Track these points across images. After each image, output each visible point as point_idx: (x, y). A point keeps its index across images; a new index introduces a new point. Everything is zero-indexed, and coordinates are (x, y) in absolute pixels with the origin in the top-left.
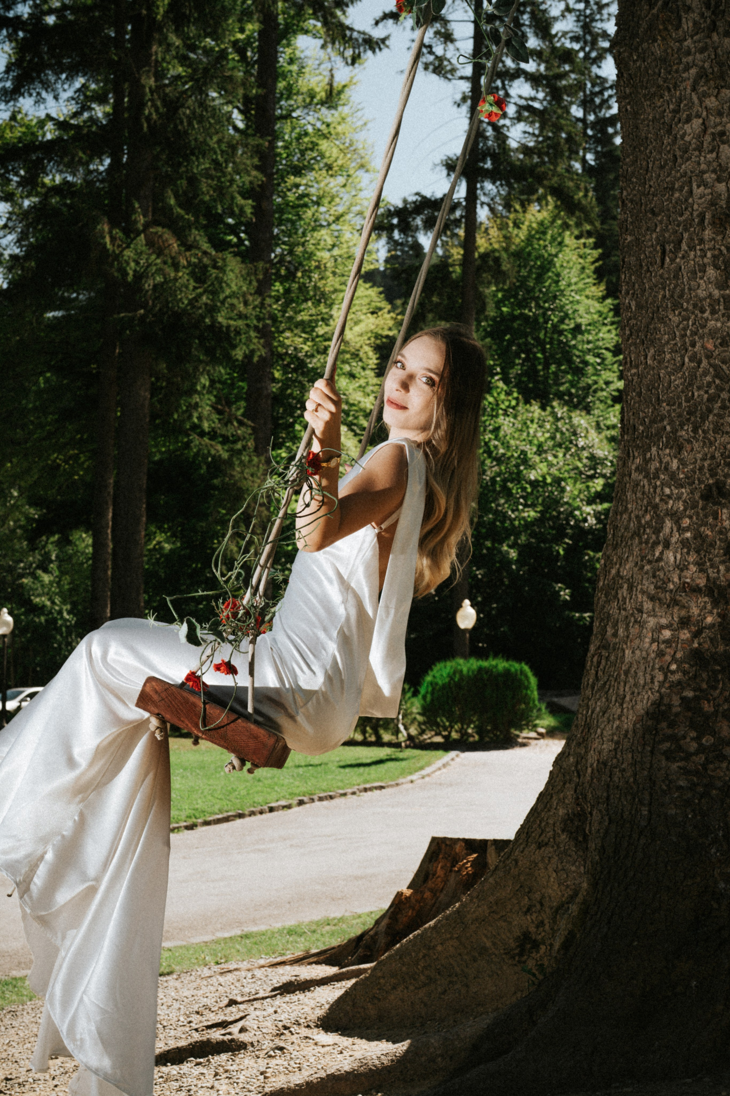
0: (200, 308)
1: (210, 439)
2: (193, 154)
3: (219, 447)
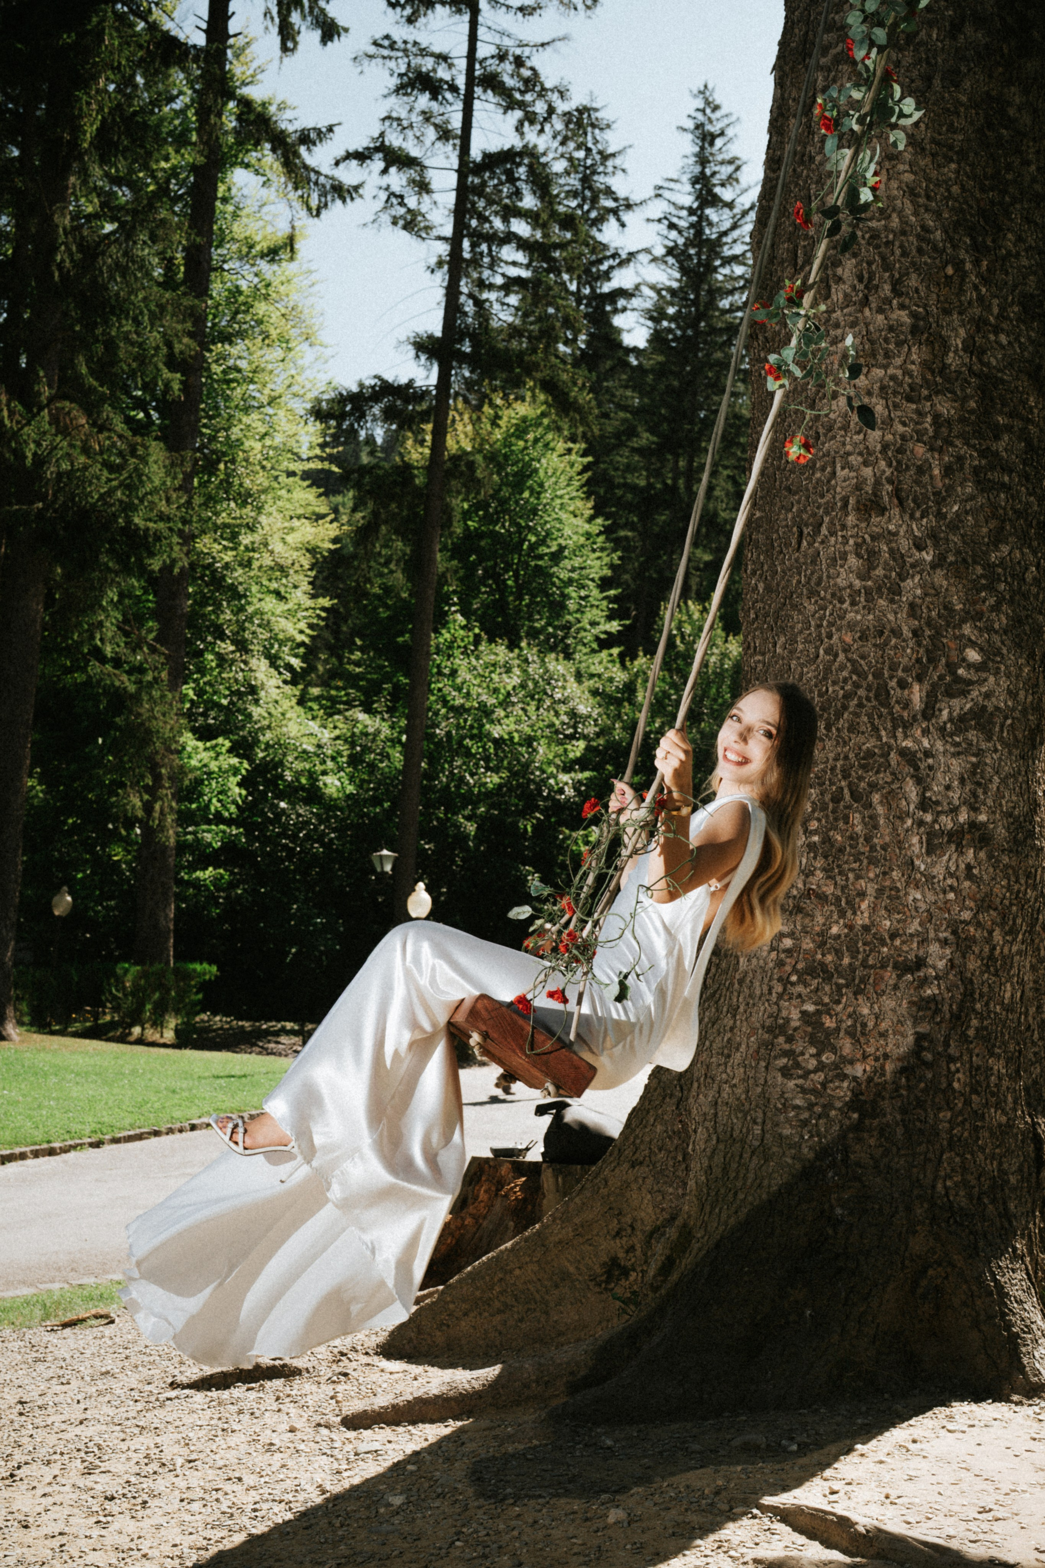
0: (113, 505)
1: (114, 667)
2: (113, 314)
3: (125, 678)
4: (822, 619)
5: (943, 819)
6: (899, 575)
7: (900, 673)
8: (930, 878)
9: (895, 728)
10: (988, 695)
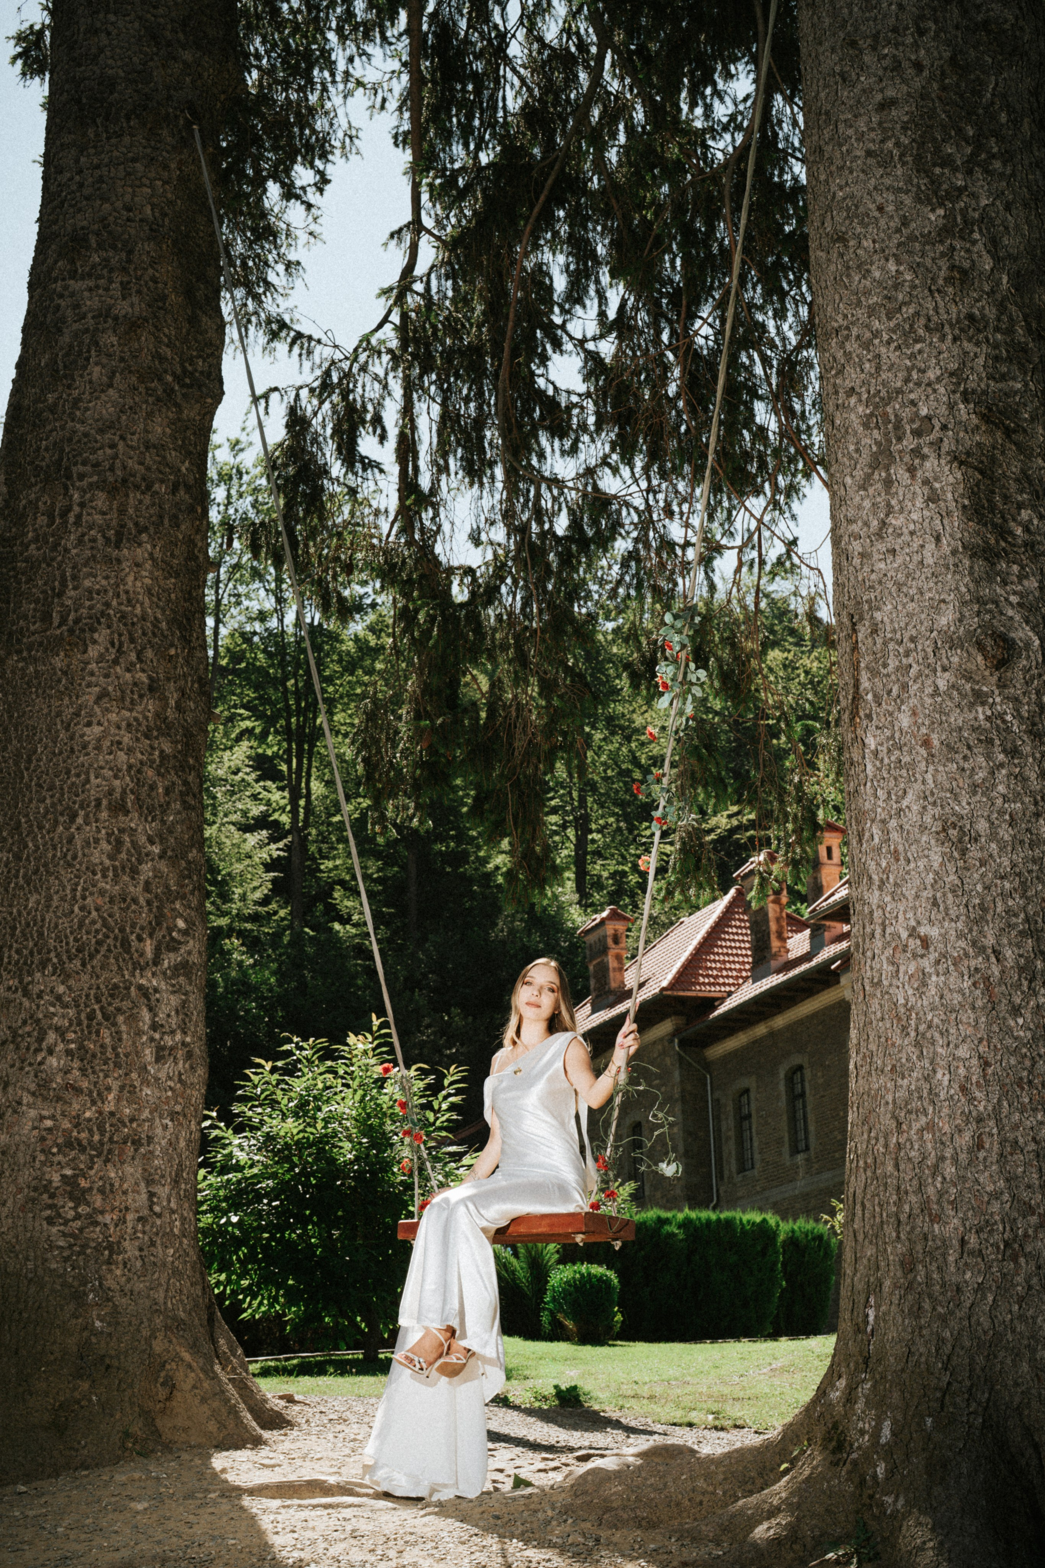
4: (77, 884)
5: (166, 1037)
6: (138, 860)
8: (157, 1079)
9: (135, 969)
10: (189, 953)
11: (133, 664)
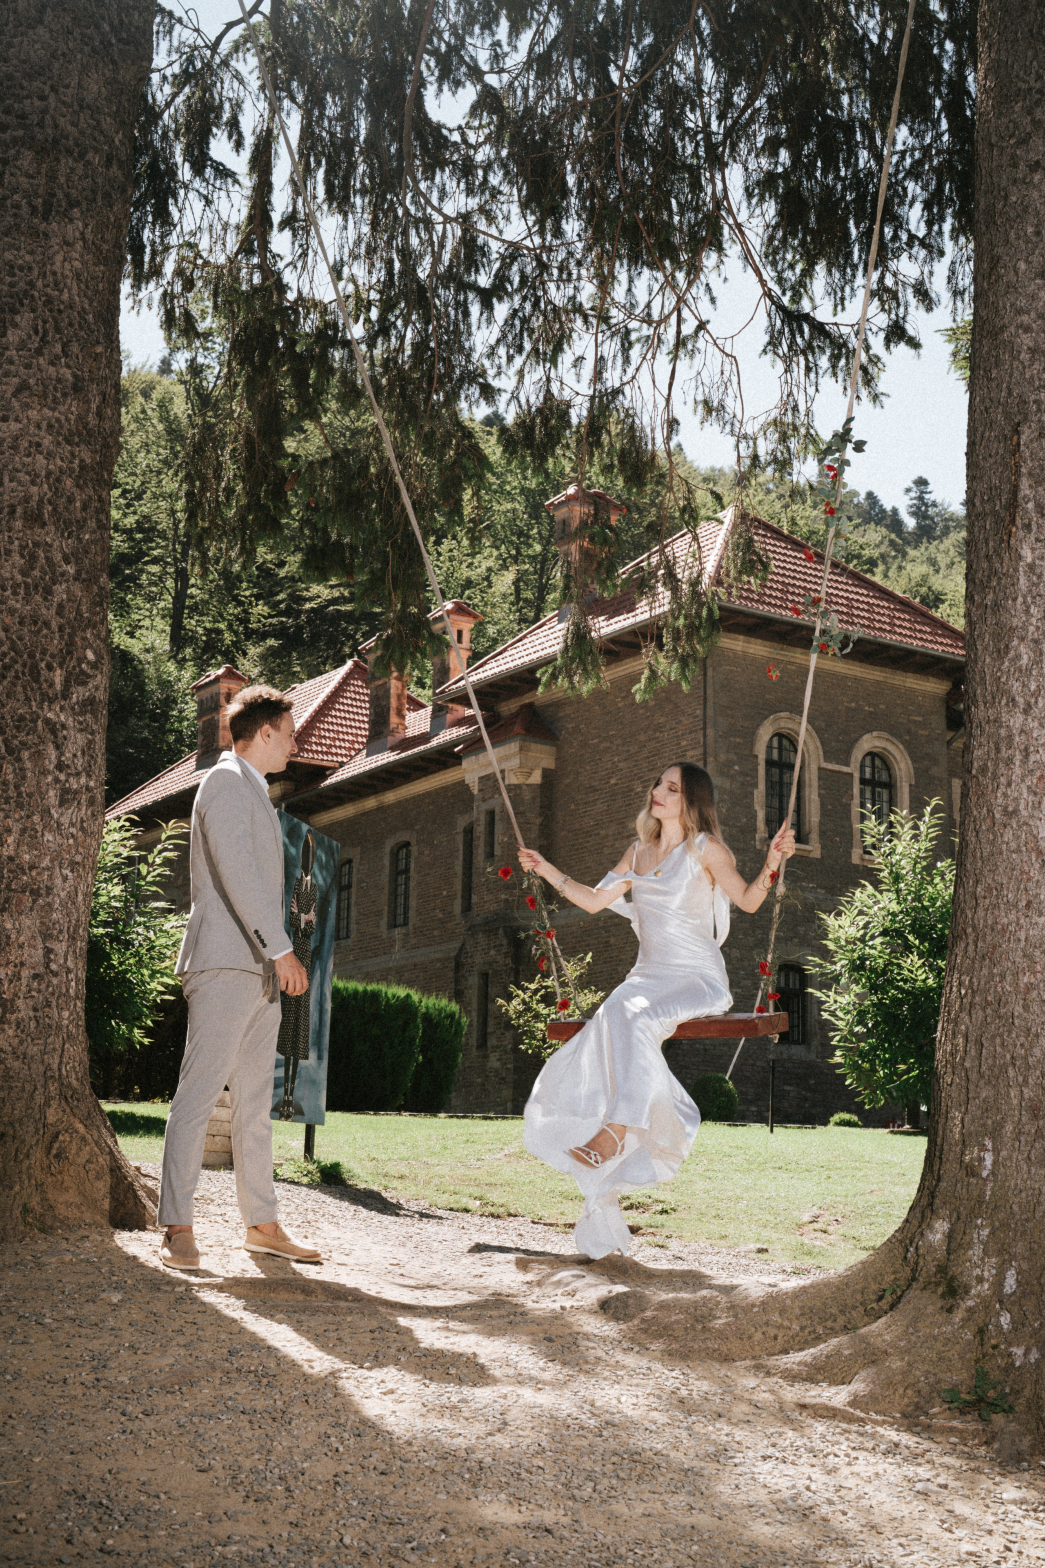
5: (71, 779)
6: (52, 579)
7: (48, 658)
9: (42, 701)
10: (97, 688)
11: (57, 358)
